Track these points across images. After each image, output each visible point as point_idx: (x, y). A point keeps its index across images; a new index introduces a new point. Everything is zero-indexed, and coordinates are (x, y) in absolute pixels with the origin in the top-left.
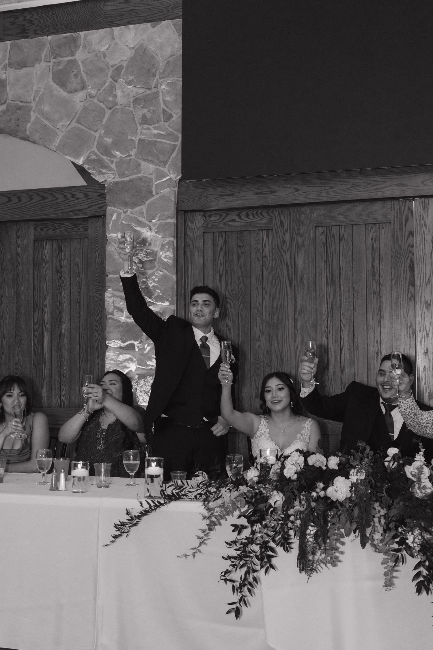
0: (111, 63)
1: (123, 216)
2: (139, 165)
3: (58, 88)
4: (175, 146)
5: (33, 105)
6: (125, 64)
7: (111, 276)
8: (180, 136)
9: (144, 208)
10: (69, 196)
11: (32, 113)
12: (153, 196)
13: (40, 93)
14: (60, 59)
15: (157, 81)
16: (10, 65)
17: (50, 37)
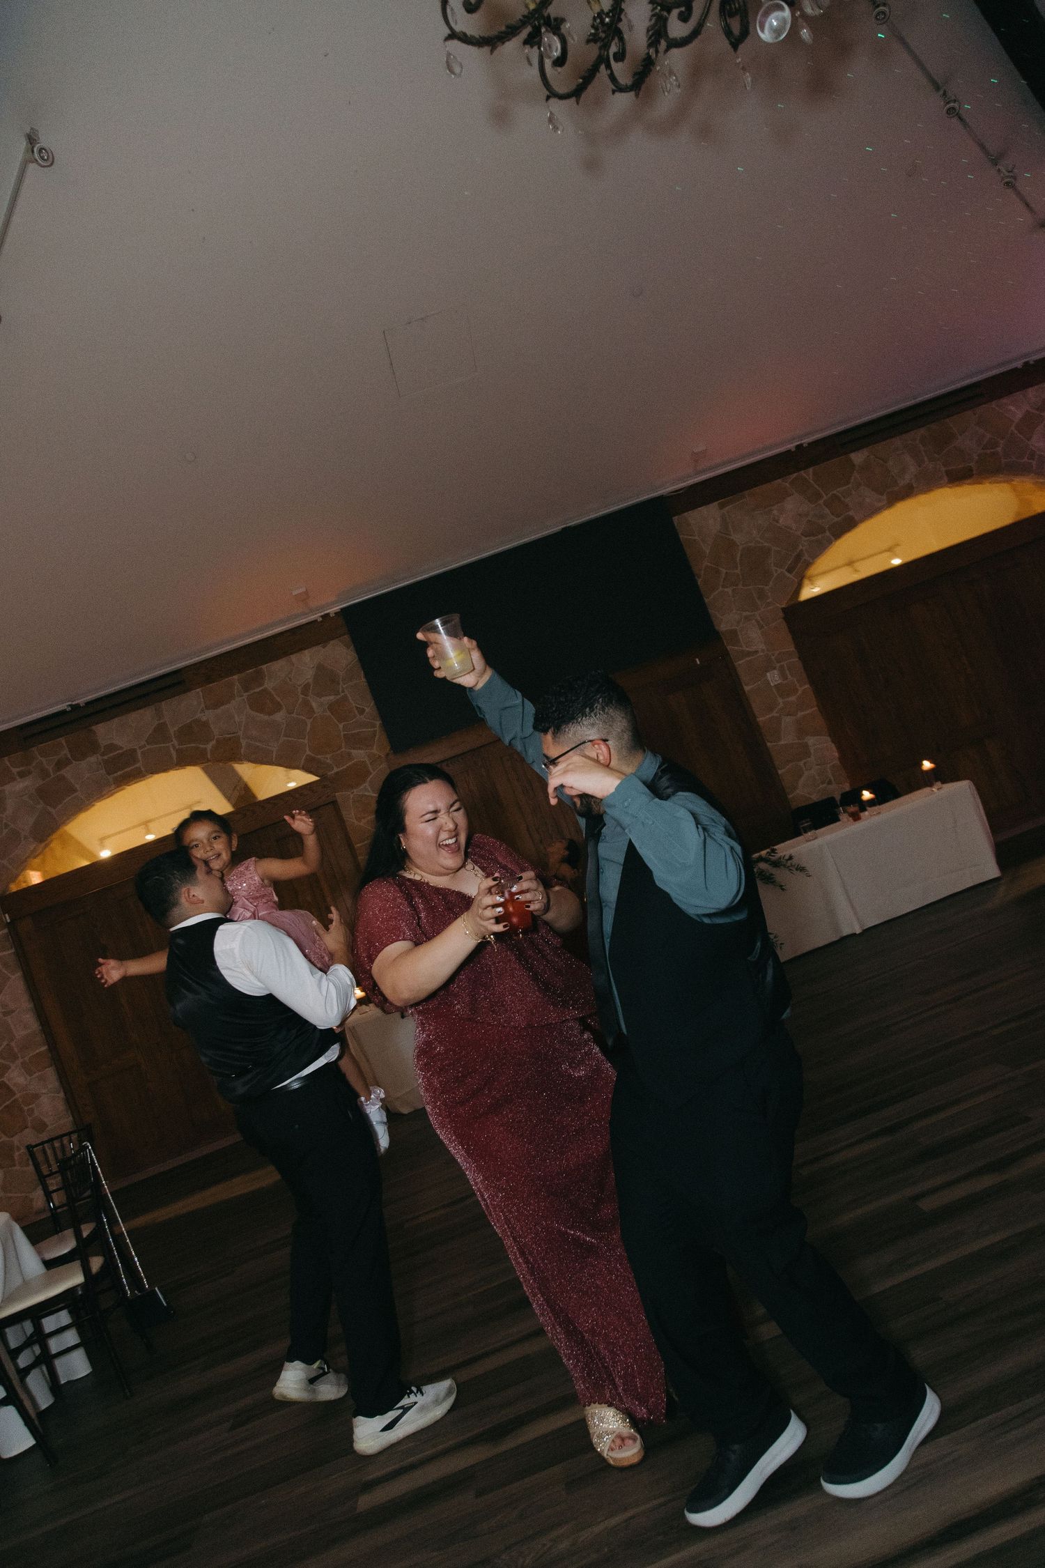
0: (298, 683)
1: (352, 796)
2: (349, 754)
3: (258, 714)
4: (375, 731)
5: (241, 733)
6: (310, 681)
7: (358, 845)
8: (378, 723)
9: (367, 784)
10: (297, 796)
11: (241, 740)
12: (371, 774)
13: (244, 723)
14: (252, 692)
15: (342, 687)
16: (207, 708)
17: (236, 677)
